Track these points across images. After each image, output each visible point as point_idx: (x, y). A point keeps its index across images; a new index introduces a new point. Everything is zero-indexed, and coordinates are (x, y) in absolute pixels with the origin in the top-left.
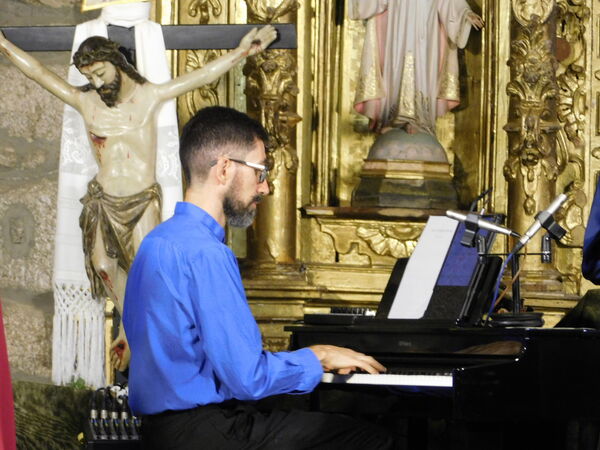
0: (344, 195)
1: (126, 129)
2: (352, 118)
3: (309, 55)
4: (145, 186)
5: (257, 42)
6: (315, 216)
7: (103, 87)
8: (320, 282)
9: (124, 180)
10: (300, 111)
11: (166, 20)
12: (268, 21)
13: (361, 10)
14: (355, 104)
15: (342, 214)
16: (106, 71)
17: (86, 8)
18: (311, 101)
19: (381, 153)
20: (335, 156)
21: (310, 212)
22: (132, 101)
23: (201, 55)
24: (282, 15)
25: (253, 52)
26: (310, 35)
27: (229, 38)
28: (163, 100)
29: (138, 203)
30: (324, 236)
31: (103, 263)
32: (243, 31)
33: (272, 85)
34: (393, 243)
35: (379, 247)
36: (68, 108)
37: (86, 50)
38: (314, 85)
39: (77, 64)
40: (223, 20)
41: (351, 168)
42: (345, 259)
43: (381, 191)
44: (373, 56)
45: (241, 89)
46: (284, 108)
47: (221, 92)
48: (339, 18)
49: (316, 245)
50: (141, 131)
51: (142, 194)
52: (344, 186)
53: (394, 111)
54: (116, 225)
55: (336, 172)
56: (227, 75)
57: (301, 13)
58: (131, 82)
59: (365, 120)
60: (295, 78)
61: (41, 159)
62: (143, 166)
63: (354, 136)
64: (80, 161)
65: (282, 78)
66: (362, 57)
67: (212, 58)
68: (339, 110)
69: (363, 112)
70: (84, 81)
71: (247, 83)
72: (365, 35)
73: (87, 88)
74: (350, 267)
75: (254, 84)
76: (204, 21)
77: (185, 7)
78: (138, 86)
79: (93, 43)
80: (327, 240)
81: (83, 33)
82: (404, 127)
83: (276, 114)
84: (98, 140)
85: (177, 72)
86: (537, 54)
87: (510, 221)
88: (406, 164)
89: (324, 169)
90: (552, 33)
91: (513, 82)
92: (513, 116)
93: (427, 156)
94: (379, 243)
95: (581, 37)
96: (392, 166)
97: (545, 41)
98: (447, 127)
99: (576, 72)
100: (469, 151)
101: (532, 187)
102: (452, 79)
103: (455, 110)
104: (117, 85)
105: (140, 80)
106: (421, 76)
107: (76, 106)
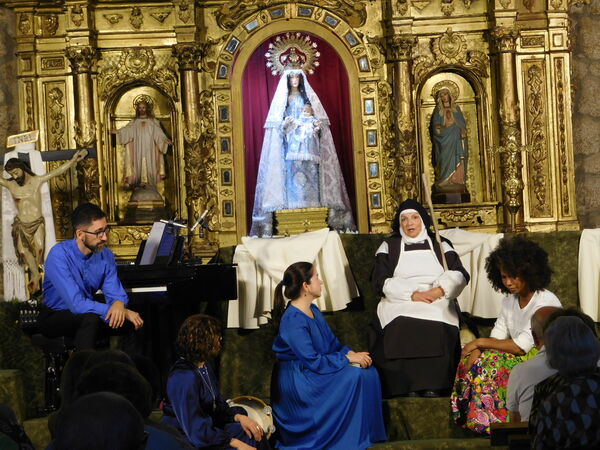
0: (121, 216)
1: (28, 195)
3: (103, 160)
4: (38, 217)
5: (80, 156)
7: (18, 178)
9: (29, 216)
10: (101, 183)
11: (43, 150)
12: (85, 147)
13: (123, 141)
14: (123, 179)
15: (121, 224)
16: (19, 172)
17: (8, 147)
18: (104, 178)
19: (135, 198)
20: (116, 200)
23: (58, 163)
24: (90, 144)
25: (79, 160)
26: (102, 152)
27: (69, 155)
28: (43, 182)
29: (35, 225)
31: (23, 250)
32: (74, 151)
33: (88, 173)
34: (143, 234)
35: (137, 237)
36: (4, 188)
37: (10, 163)
38: (105, 172)
39: (6, 170)
40: (66, 148)
41: (123, 205)
42: (124, 242)
43: (136, 213)
44: (129, 159)
45: (75, 176)
46: (94, 182)
47: (68, 177)
48: (114, 144)
49: (111, 237)
50: (35, 196)
51: (36, 221)
52: (121, 212)
53: (139, 180)
54: (27, 235)
55: (117, 207)
57: (98, 143)
58: (29, 175)
60: (97, 170)
62: (36, 210)
63: (124, 192)
64: (10, 209)
65: (92, 170)
68: (117, 181)
69: (127, 182)
70: (10, 176)
71: (78, 173)
73: (11, 179)
74: (125, 246)
75: (81, 173)
76: (59, 149)
77: (50, 143)
78: (32, 177)
79: (12, 160)
80: (115, 235)
81: (8, 157)
82: (144, 187)
83: (91, 185)
84: (17, 200)
85: (49, 169)
86: (195, 154)
87: (190, 223)
88: (146, 202)
89: (112, 206)
90: (201, 145)
91: (186, 166)
92: (188, 180)
93: (154, 198)
94: (137, 235)
95: (213, 146)
96: (140, 203)
97: (198, 149)
98: (161, 186)
99: (212, 161)
100: (171, 195)
101: (197, 208)
102: (162, 166)
103: (164, 179)
104: (23, 177)
105: (33, 175)
106: (149, 166)
107: (7, 187)
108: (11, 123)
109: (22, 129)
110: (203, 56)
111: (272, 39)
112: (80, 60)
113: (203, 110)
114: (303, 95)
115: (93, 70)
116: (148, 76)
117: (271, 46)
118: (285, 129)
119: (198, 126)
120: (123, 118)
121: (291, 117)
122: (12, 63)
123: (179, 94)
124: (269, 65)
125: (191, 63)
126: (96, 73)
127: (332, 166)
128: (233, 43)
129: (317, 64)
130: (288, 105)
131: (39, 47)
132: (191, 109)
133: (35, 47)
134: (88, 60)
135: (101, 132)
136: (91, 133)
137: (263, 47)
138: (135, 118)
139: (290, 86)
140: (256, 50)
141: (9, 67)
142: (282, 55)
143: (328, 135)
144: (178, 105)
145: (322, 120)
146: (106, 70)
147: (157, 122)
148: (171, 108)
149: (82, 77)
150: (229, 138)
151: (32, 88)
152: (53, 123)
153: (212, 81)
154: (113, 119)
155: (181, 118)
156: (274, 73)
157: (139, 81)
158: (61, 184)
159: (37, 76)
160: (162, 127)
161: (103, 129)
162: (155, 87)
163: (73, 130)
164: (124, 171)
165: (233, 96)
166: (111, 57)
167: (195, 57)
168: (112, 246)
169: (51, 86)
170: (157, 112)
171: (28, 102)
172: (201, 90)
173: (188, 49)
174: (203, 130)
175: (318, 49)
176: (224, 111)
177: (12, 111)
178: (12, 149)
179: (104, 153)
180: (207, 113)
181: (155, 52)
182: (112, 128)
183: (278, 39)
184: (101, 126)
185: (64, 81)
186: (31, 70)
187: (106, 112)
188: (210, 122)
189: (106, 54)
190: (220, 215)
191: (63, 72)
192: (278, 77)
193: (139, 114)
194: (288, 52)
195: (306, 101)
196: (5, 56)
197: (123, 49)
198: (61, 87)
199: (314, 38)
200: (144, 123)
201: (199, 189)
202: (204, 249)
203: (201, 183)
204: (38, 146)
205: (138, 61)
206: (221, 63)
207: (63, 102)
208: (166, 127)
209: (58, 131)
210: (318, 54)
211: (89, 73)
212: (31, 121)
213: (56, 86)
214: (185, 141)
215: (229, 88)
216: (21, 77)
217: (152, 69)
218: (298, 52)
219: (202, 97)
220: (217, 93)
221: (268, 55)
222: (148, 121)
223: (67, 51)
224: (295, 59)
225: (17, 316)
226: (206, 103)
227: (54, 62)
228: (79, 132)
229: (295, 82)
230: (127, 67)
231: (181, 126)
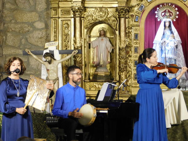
0: (91, 78)
1: (53, 68)
2: (92, 64)
3: (84, 54)
4: (56, 78)
6: (86, 82)
7: (49, 61)
8: (87, 93)
9: (53, 77)
10: (83, 64)
11: (60, 49)
13: (93, 46)
14: (93, 62)
15: (91, 81)
16: (49, 58)
17: (45, 47)
18: (85, 62)
19: (97, 71)
20: (89, 71)
21: (85, 81)
22: (53, 63)
23: (66, 55)
24: (80, 47)
25: (74, 54)
27: (70, 52)
28: (59, 63)
29: (55, 81)
30: (88, 85)
33: (78, 59)
34: (100, 86)
35: (97, 87)
36: (43, 65)
37: (45, 55)
38: (85, 59)
39: (44, 57)
40: (70, 49)
41: (92, 73)
42: (91, 89)
43: (97, 77)
44: (95, 54)
45: (73, 60)
47: (70, 61)
48: (89, 48)
49: (86, 86)
50: (55, 68)
51: (55, 79)
52: (91, 76)
53: (99, 63)
55: (90, 74)
56: (71, 58)
57: (83, 47)
58: (53, 60)
59: (94, 65)
60: (82, 58)
61: (39, 73)
62: (56, 74)
63: (93, 68)
64: (45, 74)
65: (80, 58)
66: (94, 54)
67: (68, 55)
68: (90, 63)
69: (94, 64)
70: (45, 60)
71: (74, 59)
72: (94, 51)
73: (46, 61)
75: (75, 59)
76: (66, 49)
77: (63, 46)
78: (54, 61)
79: (47, 53)
80: (88, 86)
81: (45, 52)
82: (101, 66)
83: (79, 64)
84: (48, 70)
85: (62, 58)
86: (123, 53)
87: (119, 82)
88: (102, 72)
89: (87, 73)
90: (126, 50)
91: (119, 58)
92: (119, 64)
93: (105, 71)
94: (97, 86)
95: (131, 50)
96: (99, 73)
97: (125, 51)
98: (108, 66)
99: (130, 56)
100: (112, 70)
101: (123, 76)
102: (109, 58)
103: (110, 63)
104: (51, 61)
105: (55, 60)
106: (104, 58)
107: (44, 65)
108: (47, 37)
109: (52, 40)
110: (129, 12)
111: (158, 6)
112: (77, 12)
113: (127, 34)
114: (171, 30)
115: (82, 16)
116: (105, 20)
117: (158, 8)
118: (162, 44)
119: (125, 41)
120: (94, 37)
121: (165, 39)
122: (49, 12)
123: (118, 28)
124: (156, 16)
125: (124, 15)
126: (83, 17)
127: (181, 61)
128: (142, 7)
129: (177, 17)
130: (164, 34)
131: (60, 5)
132: (123, 34)
133: (59, 5)
134: (80, 12)
135: (84, 42)
136: (80, 43)
137: (155, 9)
138: (99, 37)
139: (165, 26)
140: (152, 10)
141: (48, 13)
142: (162, 12)
143: (180, 47)
144: (117, 32)
145: (178, 41)
146: (88, 16)
147: (108, 39)
148: (114, 33)
149: (78, 19)
150: (138, 47)
151: (56, 23)
152: (64, 37)
153: (132, 23)
154: (90, 37)
155: (118, 38)
156: (159, 20)
157: (101, 21)
158: (67, 63)
159: (59, 18)
160: (110, 41)
161: (85, 41)
162: (108, 24)
163: (73, 41)
164: (93, 59)
165: (140, 29)
166: (90, 11)
167: (126, 12)
168: (87, 90)
169: (64, 22)
170: (108, 35)
171: (55, 28)
172: (127, 26)
173: (122, 9)
174: (127, 43)
175: (178, 11)
176: (136, 36)
177: (48, 32)
178: (47, 48)
179: (85, 51)
180: (129, 36)
181: (109, 9)
182: (89, 41)
183: (161, 6)
184: (85, 40)
185: (70, 20)
186: (56, 15)
187: (87, 34)
188: (130, 40)
189: (88, 10)
190: (133, 79)
191: (70, 16)
192: (160, 22)
193: (100, 35)
194: (165, 11)
195: (172, 33)
196: (46, 9)
197: (95, 8)
198: (69, 22)
199: (176, 6)
200: (102, 39)
201: (124, 68)
202: (125, 93)
203: (125, 66)
204: (57, 48)
205: (101, 13)
206: (136, 15)
207: (69, 29)
208: (111, 41)
209: (67, 41)
210: (178, 13)
211: (80, 17)
212: (55, 36)
213: (67, 22)
214: (119, 48)
215: (139, 26)
216: (52, 18)
217: (107, 17)
218: (169, 11)
219: (127, 29)
220: (134, 28)
221: (156, 12)
222: (104, 38)
223: (72, 8)
224: (168, 14)
225: (45, 119)
226: (129, 32)
227: (67, 12)
228: (75, 42)
229: (167, 24)
230: (97, 16)
231: (118, 41)
